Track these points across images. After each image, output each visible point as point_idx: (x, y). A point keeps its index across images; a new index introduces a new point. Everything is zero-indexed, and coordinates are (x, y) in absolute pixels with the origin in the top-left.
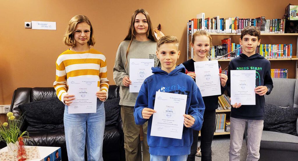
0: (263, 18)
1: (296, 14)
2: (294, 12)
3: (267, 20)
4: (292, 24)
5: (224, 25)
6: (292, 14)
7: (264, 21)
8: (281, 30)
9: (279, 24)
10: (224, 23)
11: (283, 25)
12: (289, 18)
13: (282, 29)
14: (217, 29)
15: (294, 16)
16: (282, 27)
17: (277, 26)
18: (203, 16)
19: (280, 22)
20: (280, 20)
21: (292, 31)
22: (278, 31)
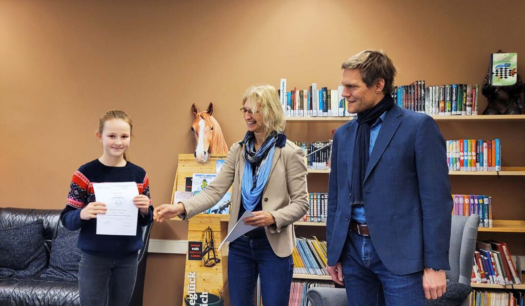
0: (419, 83)
1: (508, 72)
2: (504, 68)
3: (431, 88)
4: (502, 95)
5: (327, 101)
6: (499, 72)
7: (423, 90)
8: (468, 109)
9: (462, 95)
10: (328, 97)
11: (472, 96)
12: (491, 82)
13: (471, 106)
14: (311, 108)
15: (503, 76)
16: (472, 101)
17: (456, 100)
19: (466, 91)
20: (466, 86)
21: (503, 111)
22: (461, 110)
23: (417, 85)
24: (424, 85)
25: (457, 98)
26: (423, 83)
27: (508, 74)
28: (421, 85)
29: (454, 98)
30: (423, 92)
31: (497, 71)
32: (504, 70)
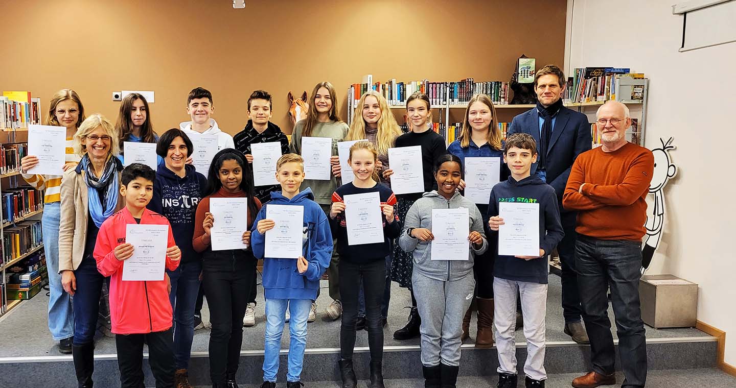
0: (470, 80)
1: (529, 73)
2: (526, 69)
3: (477, 84)
4: (524, 89)
5: (403, 93)
6: (523, 73)
7: (472, 86)
8: (502, 100)
9: (498, 89)
10: (404, 90)
11: (505, 91)
12: (518, 80)
13: (504, 98)
14: (391, 99)
15: (526, 76)
16: (505, 94)
17: (494, 93)
18: (369, 80)
19: (501, 87)
20: (501, 83)
21: (525, 101)
22: (497, 101)
23: (468, 81)
24: (473, 82)
25: (495, 92)
26: (472, 80)
27: (529, 74)
28: (470, 81)
29: (493, 92)
30: (472, 87)
31: (522, 72)
32: (526, 71)
